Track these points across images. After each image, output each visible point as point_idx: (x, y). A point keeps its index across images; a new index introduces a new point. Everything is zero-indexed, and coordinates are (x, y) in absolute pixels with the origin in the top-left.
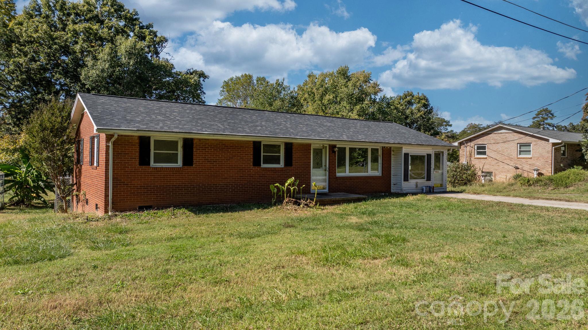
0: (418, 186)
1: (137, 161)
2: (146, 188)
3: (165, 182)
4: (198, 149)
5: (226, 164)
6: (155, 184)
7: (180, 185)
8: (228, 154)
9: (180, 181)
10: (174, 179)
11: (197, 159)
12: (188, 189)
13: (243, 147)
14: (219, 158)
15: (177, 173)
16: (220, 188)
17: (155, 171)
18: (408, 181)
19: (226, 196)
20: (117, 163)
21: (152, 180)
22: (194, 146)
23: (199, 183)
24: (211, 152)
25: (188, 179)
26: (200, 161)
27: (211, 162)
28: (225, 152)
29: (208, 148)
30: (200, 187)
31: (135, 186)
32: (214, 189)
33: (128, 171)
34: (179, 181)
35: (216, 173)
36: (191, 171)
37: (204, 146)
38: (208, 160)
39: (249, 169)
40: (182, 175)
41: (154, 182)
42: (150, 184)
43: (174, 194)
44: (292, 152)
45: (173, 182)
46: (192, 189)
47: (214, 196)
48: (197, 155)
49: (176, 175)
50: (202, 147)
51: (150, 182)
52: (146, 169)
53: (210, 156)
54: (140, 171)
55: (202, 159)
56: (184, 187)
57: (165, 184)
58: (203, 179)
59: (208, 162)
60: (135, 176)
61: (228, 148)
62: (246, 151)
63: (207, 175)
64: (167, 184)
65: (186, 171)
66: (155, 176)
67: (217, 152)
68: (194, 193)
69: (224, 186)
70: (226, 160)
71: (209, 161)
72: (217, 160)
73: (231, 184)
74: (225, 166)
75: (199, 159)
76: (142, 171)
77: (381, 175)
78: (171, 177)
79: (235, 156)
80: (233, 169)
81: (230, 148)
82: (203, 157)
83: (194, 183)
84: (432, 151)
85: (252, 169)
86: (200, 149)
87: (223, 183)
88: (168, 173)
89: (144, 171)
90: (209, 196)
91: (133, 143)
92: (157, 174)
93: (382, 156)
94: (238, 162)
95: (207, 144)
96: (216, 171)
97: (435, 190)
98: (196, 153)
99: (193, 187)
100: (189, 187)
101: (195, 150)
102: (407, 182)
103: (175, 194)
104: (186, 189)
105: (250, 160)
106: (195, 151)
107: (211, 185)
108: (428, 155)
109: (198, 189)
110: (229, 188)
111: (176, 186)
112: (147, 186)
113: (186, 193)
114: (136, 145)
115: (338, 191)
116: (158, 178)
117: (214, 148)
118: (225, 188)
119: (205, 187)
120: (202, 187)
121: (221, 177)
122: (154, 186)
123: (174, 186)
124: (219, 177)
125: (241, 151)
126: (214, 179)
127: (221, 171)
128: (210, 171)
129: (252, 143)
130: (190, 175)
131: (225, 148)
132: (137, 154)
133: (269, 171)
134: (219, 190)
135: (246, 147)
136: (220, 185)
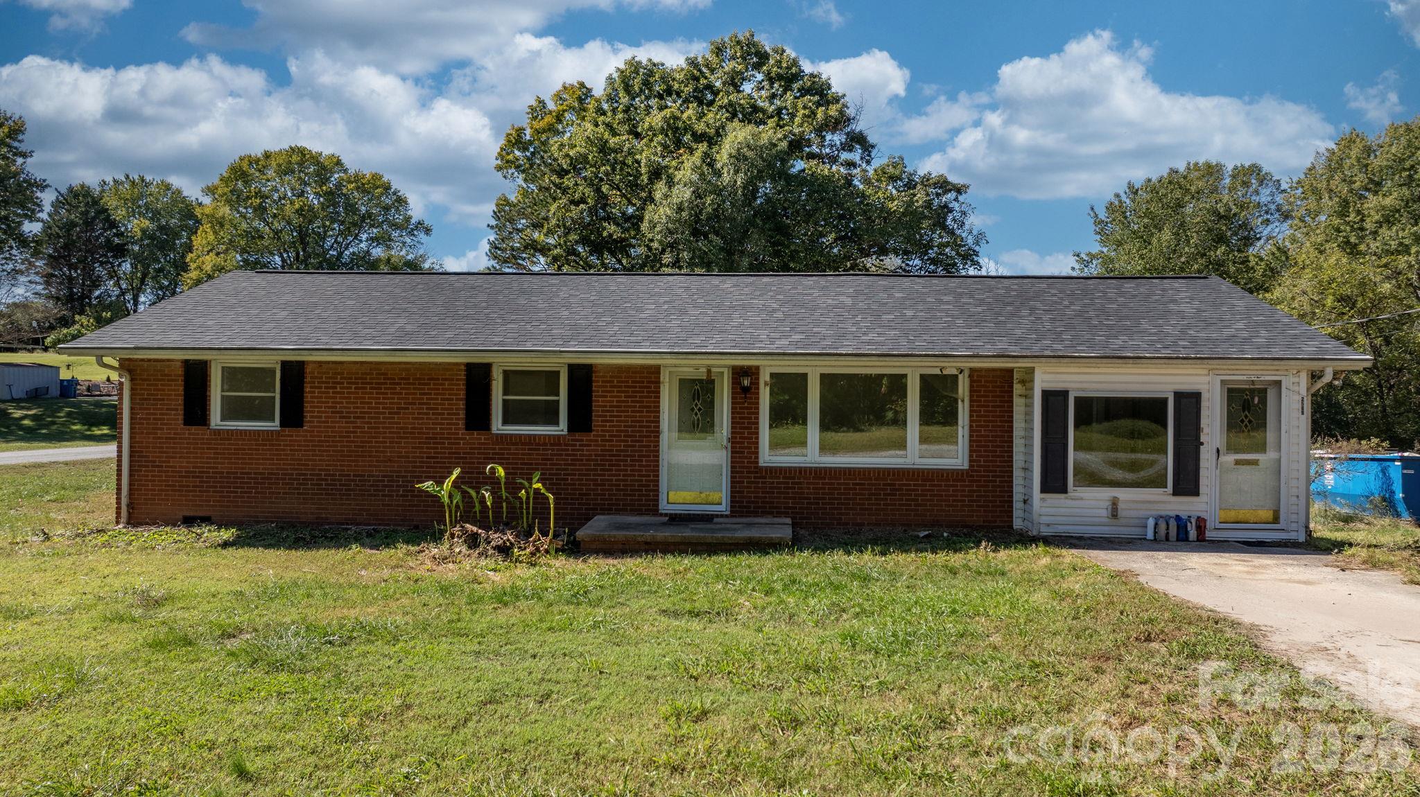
0: (1120, 513)
1: (179, 414)
2: (198, 477)
3: (238, 463)
4: (316, 387)
5: (390, 423)
6: (217, 468)
7: (272, 474)
8: (393, 398)
9: (273, 464)
10: (258, 459)
11: (313, 412)
12: (293, 484)
13: (438, 379)
14: (369, 408)
15: (266, 445)
16: (371, 486)
17: (217, 439)
18: (1063, 490)
19: (389, 505)
20: (140, 419)
21: (210, 458)
22: (308, 379)
23: (320, 470)
24: (348, 393)
25: (291, 460)
26: (321, 417)
27: (350, 417)
28: (386, 394)
29: (343, 383)
30: (322, 480)
31: (176, 472)
32: (358, 485)
33: (162, 438)
34: (270, 464)
35: (362, 447)
36: (300, 441)
37: (330, 378)
38: (342, 412)
39: (455, 439)
40: (277, 450)
41: (214, 463)
42: (207, 468)
43: (259, 493)
44: (591, 391)
45: (256, 464)
46: (301, 484)
47: (357, 505)
48: (313, 402)
49: (263, 450)
50: (326, 383)
51: (208, 463)
52: (198, 434)
53: (347, 403)
54: (186, 439)
55: (326, 412)
56: (282, 479)
57: (239, 468)
58: (328, 461)
59: (340, 417)
60: (176, 448)
61: (394, 384)
62: (446, 389)
63: (339, 451)
64: (243, 468)
65: (286, 441)
66: (217, 449)
67: (366, 393)
68: (305, 494)
69: (384, 481)
70: (390, 413)
71: (344, 417)
72: (364, 413)
73: (403, 477)
74: (387, 428)
75: (318, 412)
76: (189, 439)
77: (966, 466)
78: (252, 454)
79: (415, 404)
80: (407, 438)
81: (400, 384)
82: (329, 407)
83: (306, 470)
84: (1207, 379)
85: (462, 439)
86: (321, 388)
87: (380, 471)
88: (246, 445)
89: (194, 439)
90: (342, 505)
91: (170, 375)
92: (221, 444)
93: (971, 401)
94: (423, 419)
95: (339, 374)
96: (362, 442)
97: (1209, 534)
98: (312, 397)
99: (303, 479)
100: (294, 480)
101: (308, 390)
102: (1063, 496)
103: (262, 493)
104: (287, 484)
105: (458, 414)
106: (310, 392)
107: (349, 475)
108: (1179, 396)
109: (317, 485)
110: (397, 486)
111: (264, 474)
112: (200, 472)
113: (286, 493)
114: (177, 380)
115: (764, 513)
116: (224, 454)
117: (358, 383)
118: (386, 486)
119: (335, 480)
120: (326, 480)
121: (375, 456)
122: (216, 473)
123: (260, 474)
124: (370, 456)
125: (432, 389)
126: (357, 461)
127: (376, 442)
128: (347, 442)
129: (463, 367)
130: (297, 450)
131: (386, 383)
132: (181, 400)
133: (516, 444)
134: (369, 491)
135: (443, 379)
136: (373, 476)
